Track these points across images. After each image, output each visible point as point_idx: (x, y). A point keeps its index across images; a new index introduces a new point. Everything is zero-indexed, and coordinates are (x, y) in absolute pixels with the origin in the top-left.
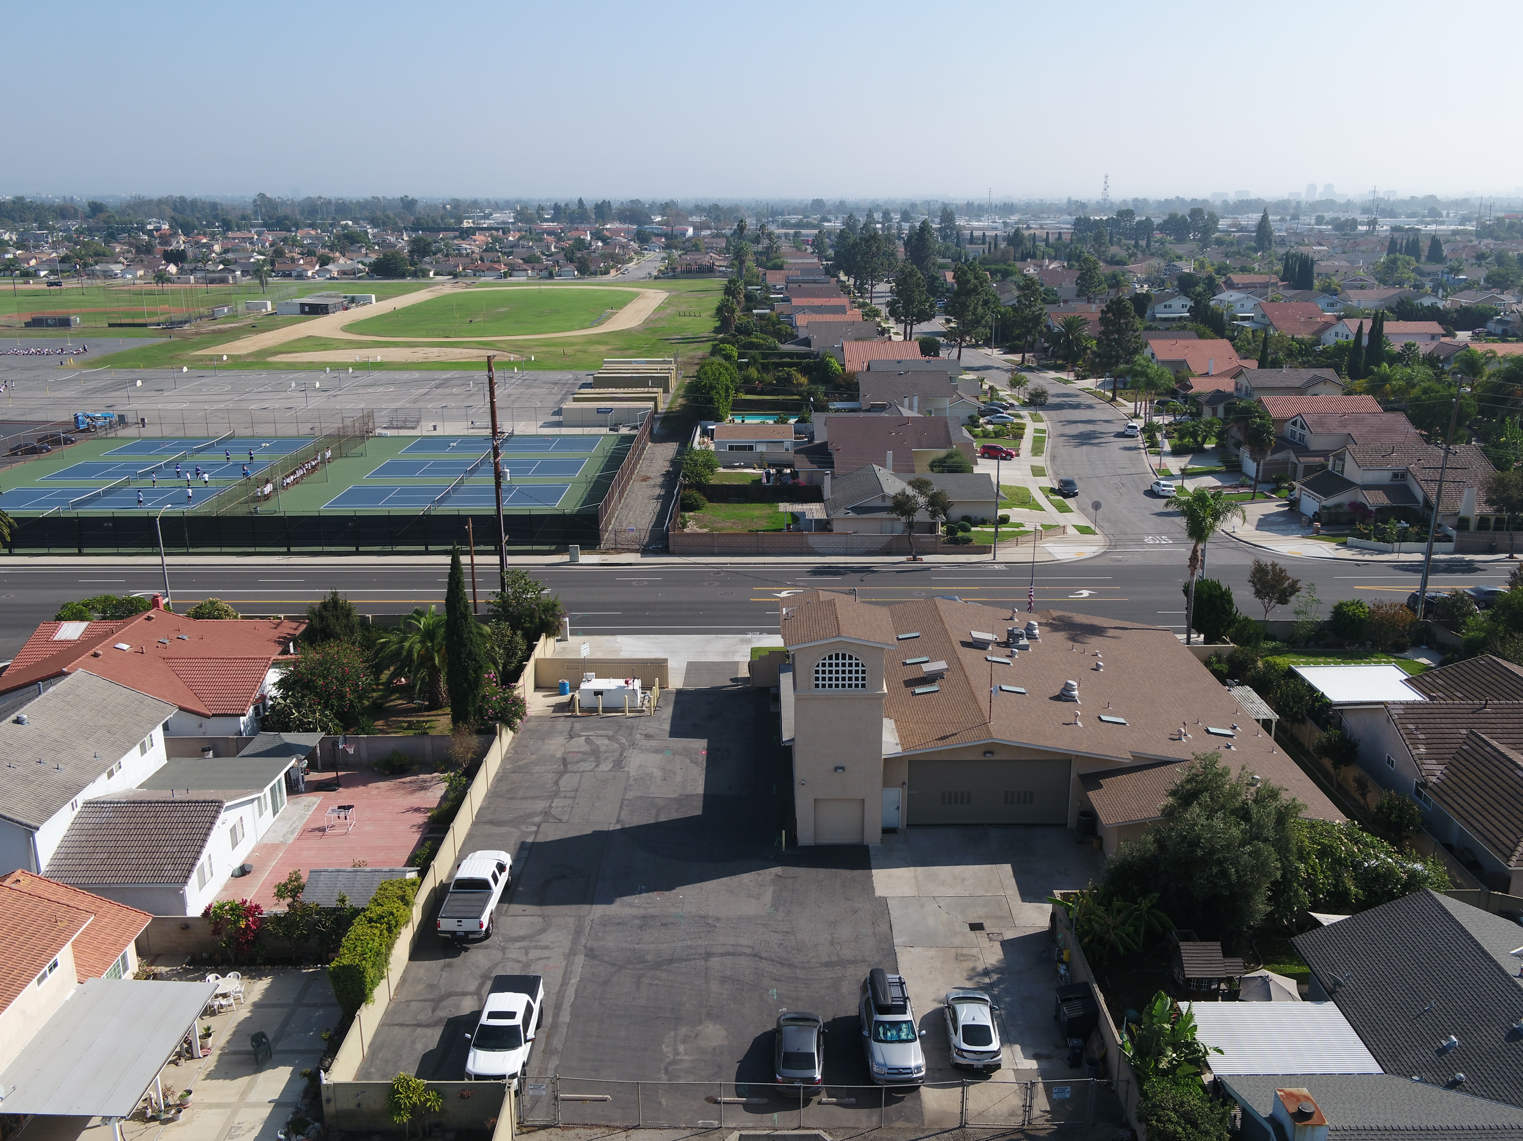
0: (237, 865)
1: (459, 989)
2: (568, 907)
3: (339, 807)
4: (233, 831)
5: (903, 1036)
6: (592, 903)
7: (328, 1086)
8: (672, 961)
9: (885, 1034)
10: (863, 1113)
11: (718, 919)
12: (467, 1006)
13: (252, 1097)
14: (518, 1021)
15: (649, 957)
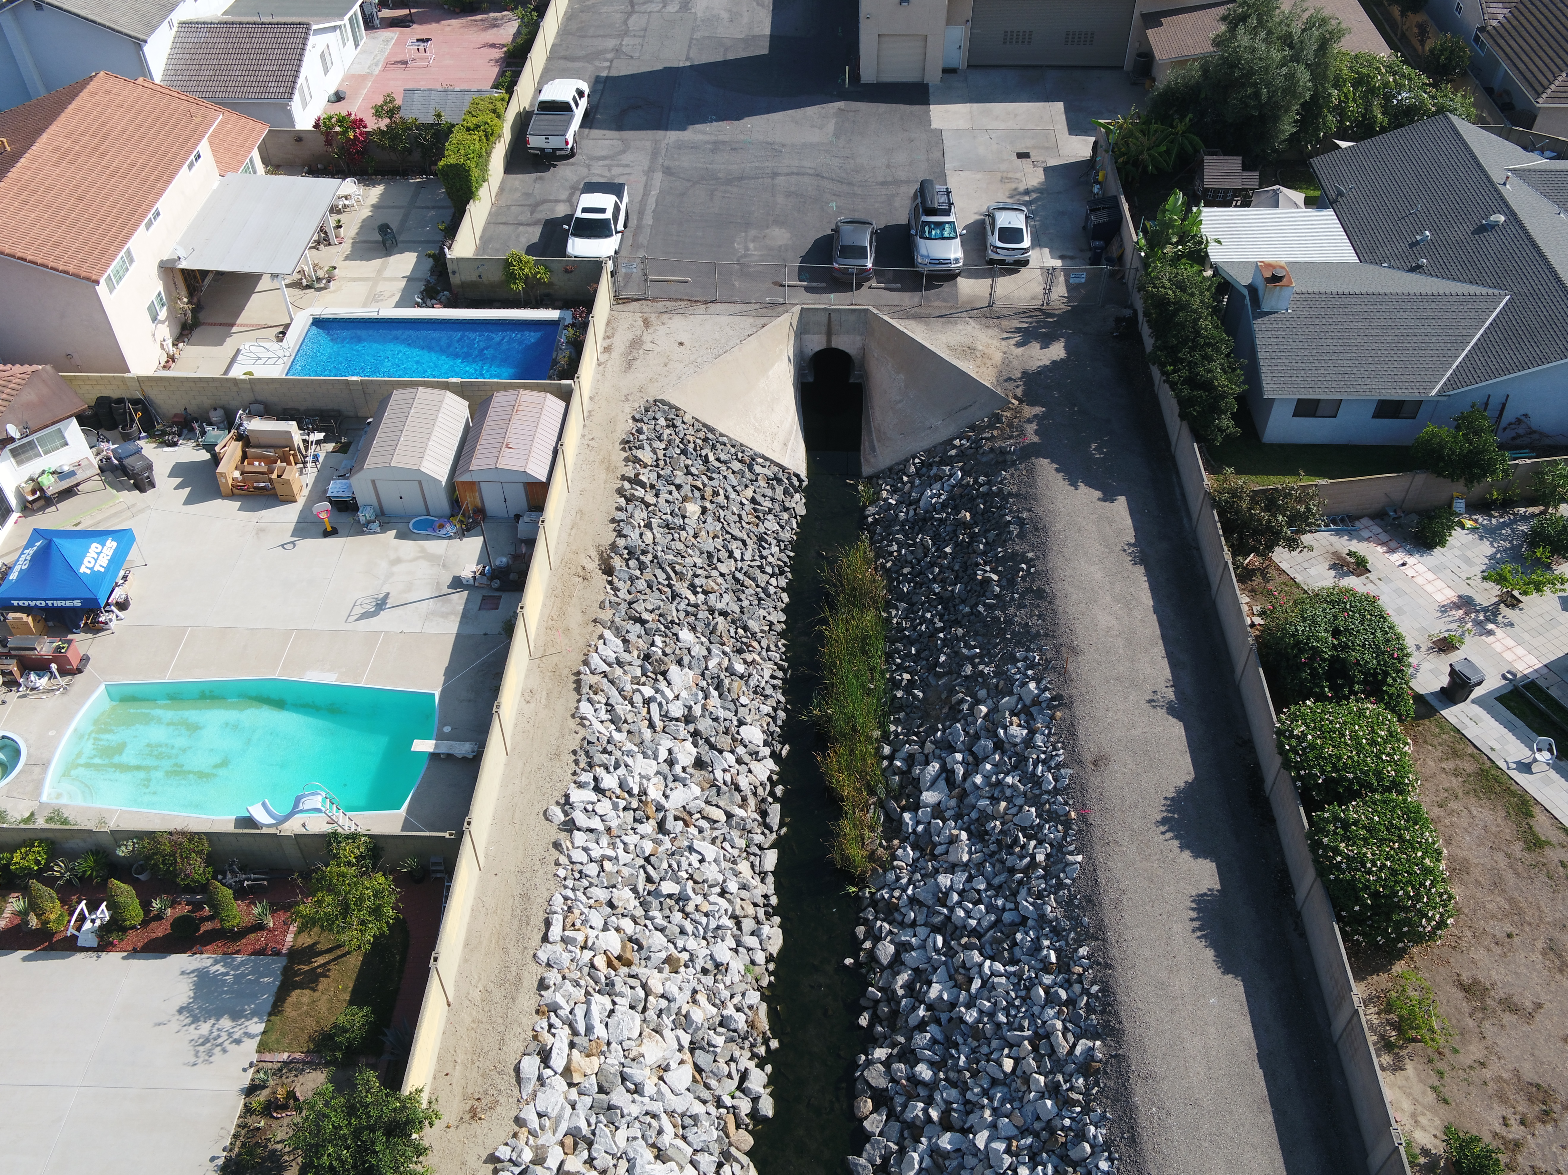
0: (332, 91)
1: (552, 198)
2: (644, 132)
3: (418, 40)
4: (322, 56)
5: (946, 234)
6: (666, 129)
7: (452, 260)
8: (741, 178)
9: (930, 233)
10: (906, 295)
11: (783, 145)
12: (561, 211)
13: (387, 273)
14: (608, 215)
15: (721, 175)
